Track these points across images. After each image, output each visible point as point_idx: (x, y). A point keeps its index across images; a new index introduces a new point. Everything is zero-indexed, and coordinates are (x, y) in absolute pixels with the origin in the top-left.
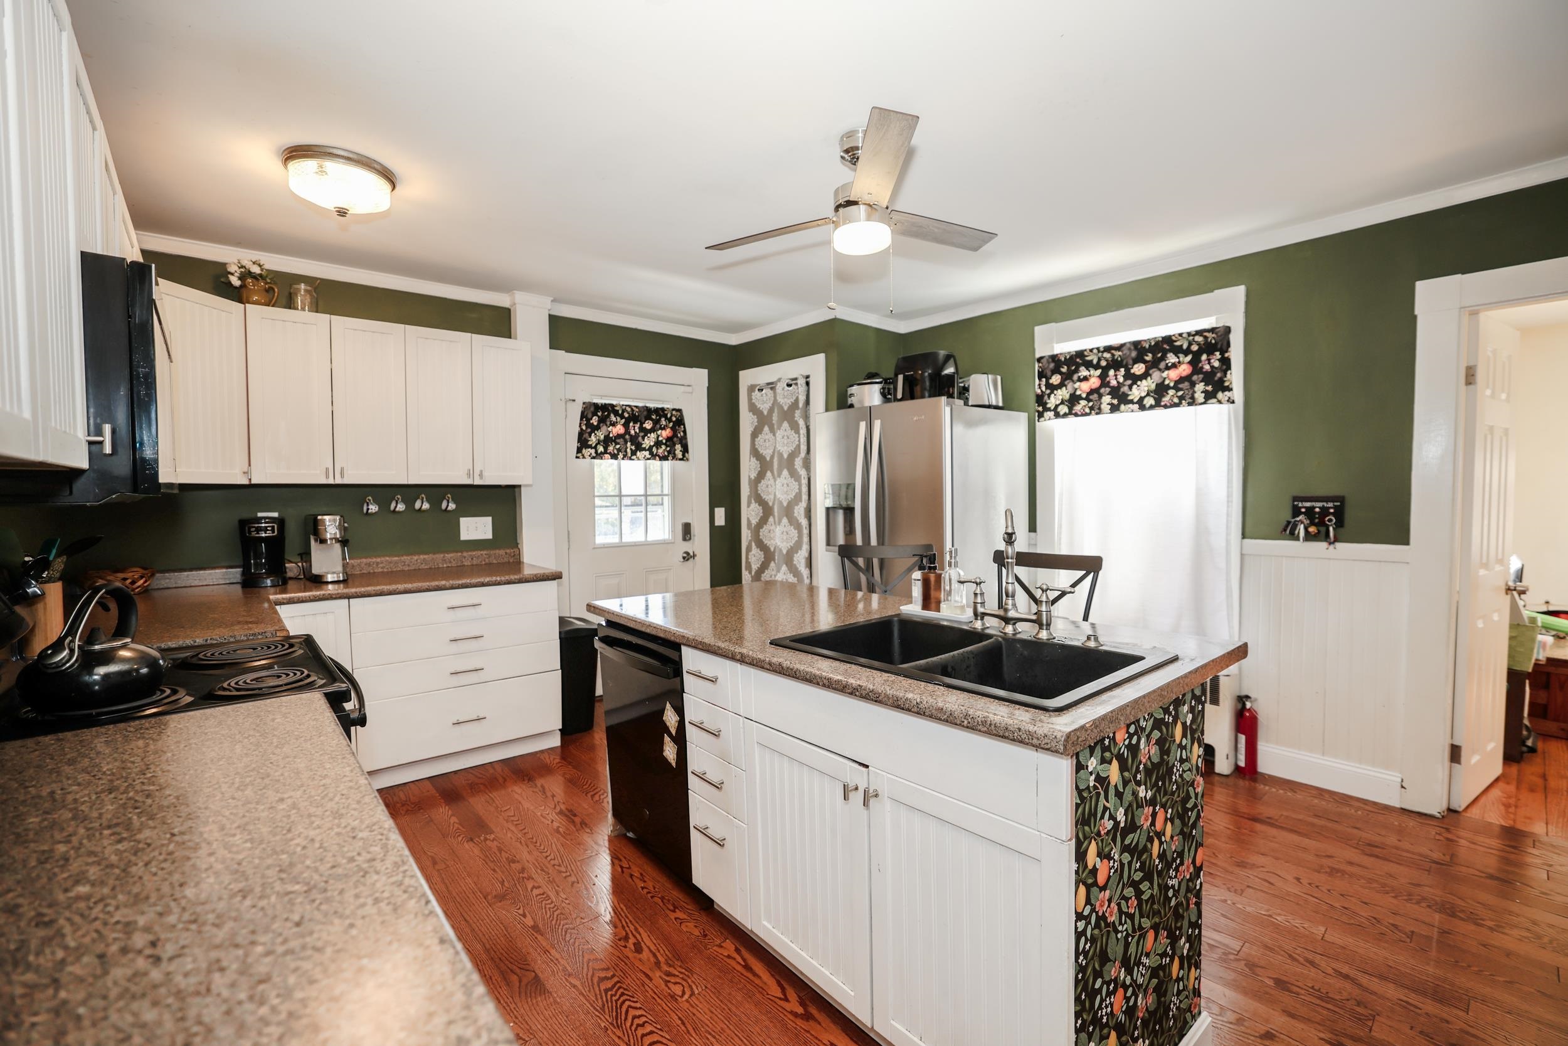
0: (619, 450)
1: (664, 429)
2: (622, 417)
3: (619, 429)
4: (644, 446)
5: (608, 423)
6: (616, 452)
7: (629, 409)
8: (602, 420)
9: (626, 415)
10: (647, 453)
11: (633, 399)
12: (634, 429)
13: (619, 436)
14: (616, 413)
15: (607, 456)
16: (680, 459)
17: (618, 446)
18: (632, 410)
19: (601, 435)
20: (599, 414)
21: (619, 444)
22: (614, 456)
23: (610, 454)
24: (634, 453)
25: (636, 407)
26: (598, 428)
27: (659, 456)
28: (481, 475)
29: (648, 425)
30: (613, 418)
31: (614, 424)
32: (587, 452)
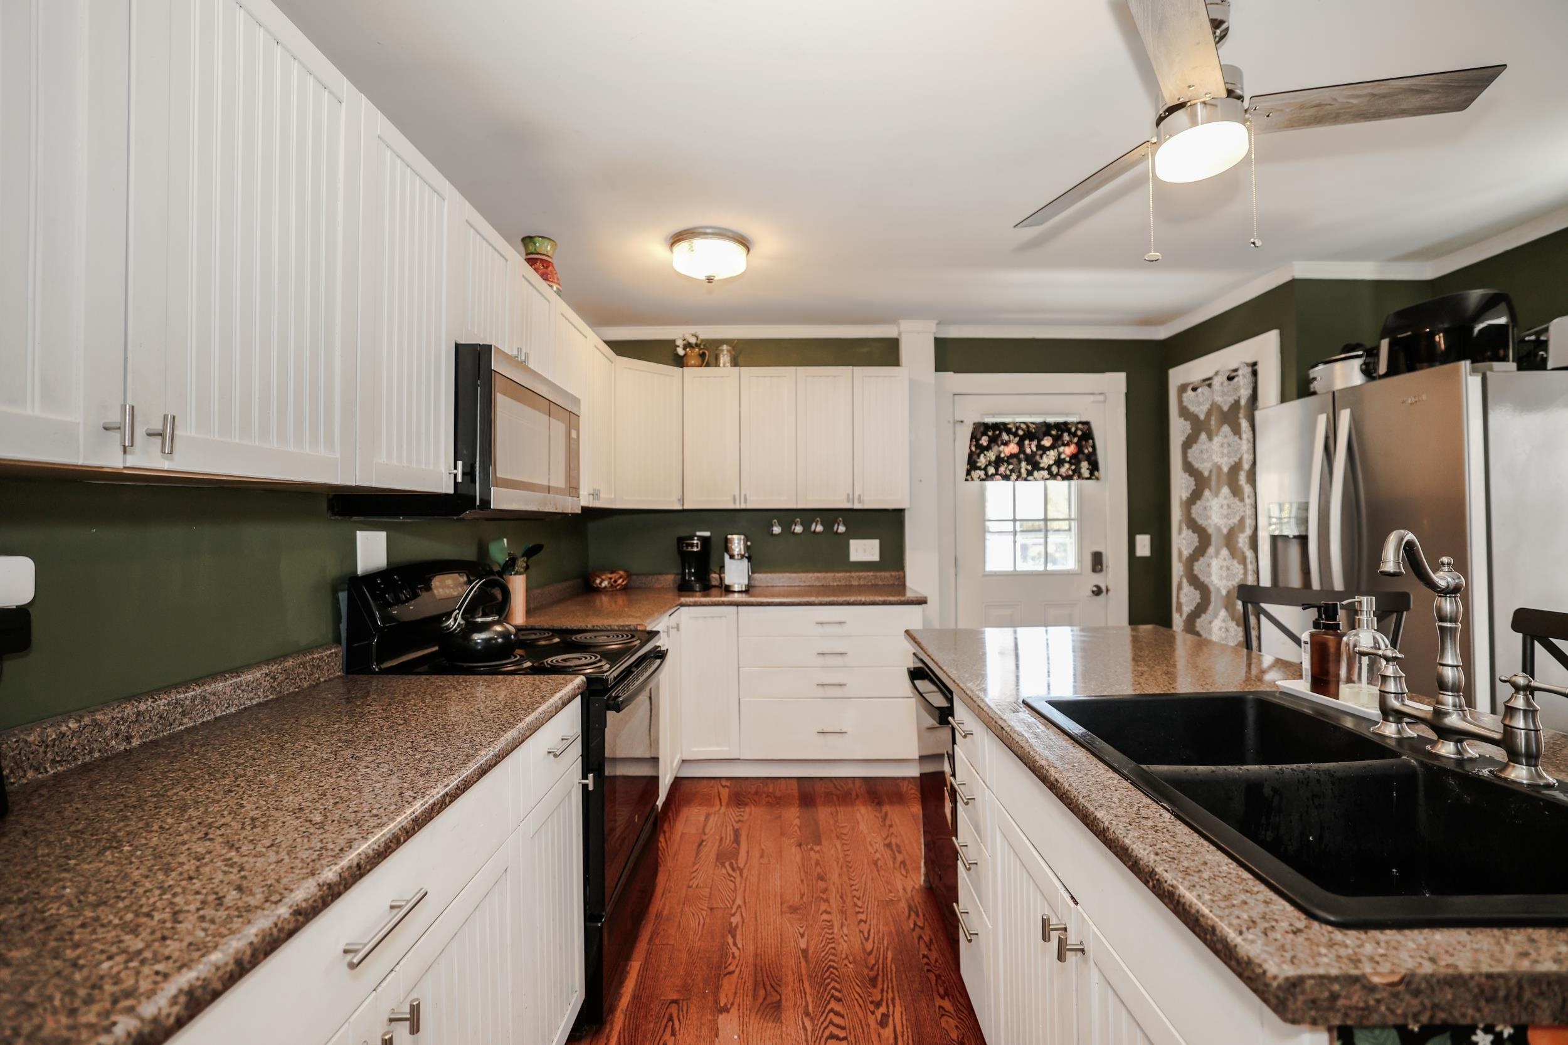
0: (1012, 471)
1: (1068, 445)
2: (1015, 435)
3: (1013, 448)
4: (1042, 465)
5: (1000, 442)
6: (1008, 473)
7: (1024, 426)
8: (993, 440)
9: (1021, 433)
10: (1045, 473)
11: (1030, 414)
12: (1030, 447)
13: (1012, 456)
14: (1009, 432)
15: (998, 477)
16: (1087, 479)
17: (1011, 467)
18: (1028, 427)
19: (992, 455)
20: (990, 433)
21: (1011, 464)
22: (1006, 478)
23: (1001, 475)
24: (1030, 473)
25: (1033, 423)
26: (988, 448)
27: (1061, 476)
28: (860, 501)
29: (1047, 442)
30: (1005, 437)
31: (1006, 444)
32: (976, 474)
